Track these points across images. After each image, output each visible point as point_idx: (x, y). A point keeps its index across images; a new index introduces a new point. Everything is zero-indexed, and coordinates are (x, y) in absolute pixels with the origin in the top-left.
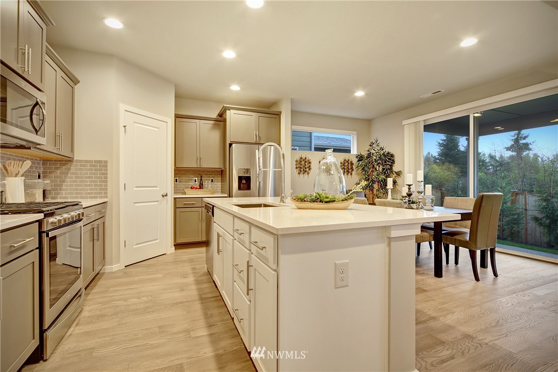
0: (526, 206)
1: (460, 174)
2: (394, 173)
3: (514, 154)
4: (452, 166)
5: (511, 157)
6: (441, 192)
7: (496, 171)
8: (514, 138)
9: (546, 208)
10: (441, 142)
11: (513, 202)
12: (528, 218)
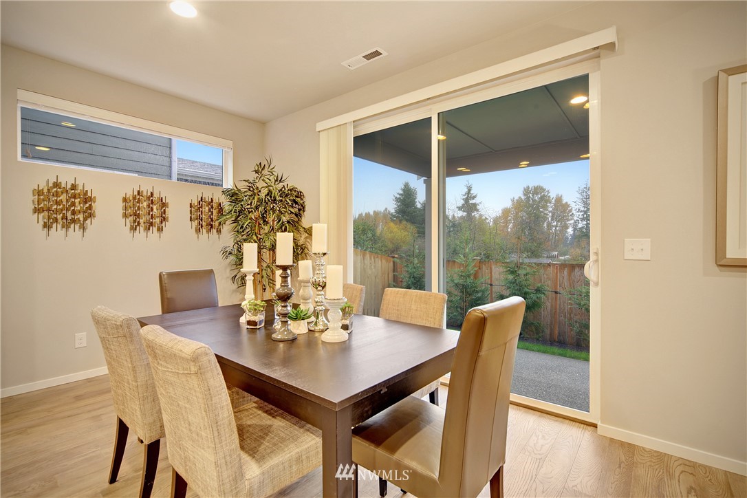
0: (491, 281)
1: (417, 235)
2: (302, 229)
3: (465, 214)
4: (409, 225)
5: (462, 217)
6: (394, 262)
7: (450, 232)
8: (465, 197)
9: (514, 283)
10: (398, 196)
11: (476, 276)
12: (493, 296)
